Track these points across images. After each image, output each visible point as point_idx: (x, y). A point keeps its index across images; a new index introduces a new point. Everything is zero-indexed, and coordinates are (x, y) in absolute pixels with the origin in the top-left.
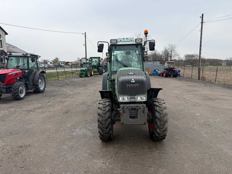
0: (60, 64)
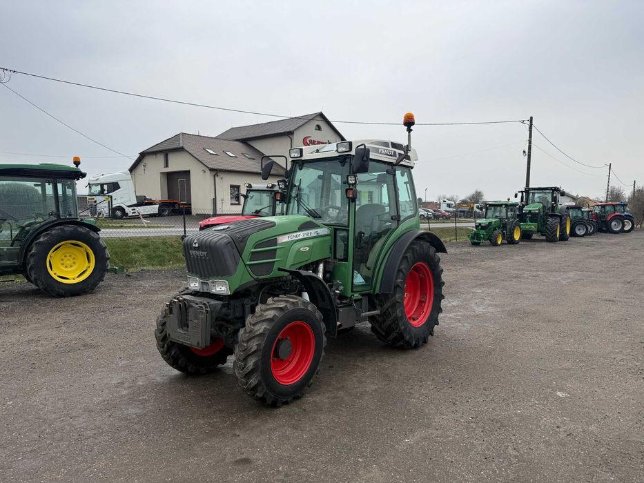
0: (473, 208)
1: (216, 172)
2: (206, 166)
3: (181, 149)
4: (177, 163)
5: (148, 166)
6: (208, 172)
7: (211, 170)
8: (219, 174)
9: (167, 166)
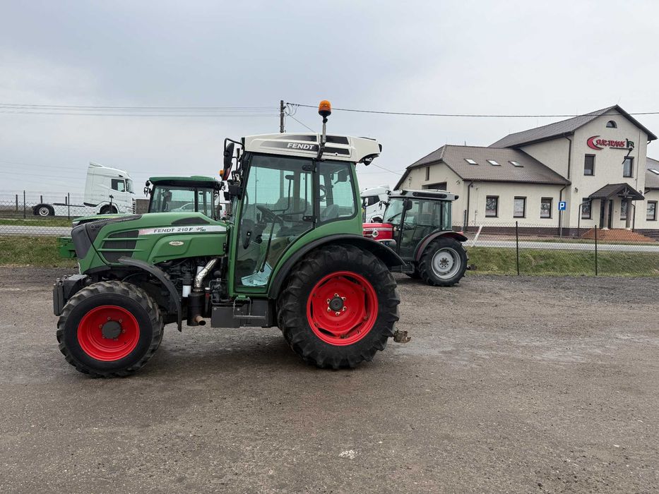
1: (470, 182)
2: (459, 176)
3: (440, 162)
4: (437, 176)
5: (413, 180)
6: (462, 182)
7: (465, 180)
8: (474, 185)
9: (428, 179)
